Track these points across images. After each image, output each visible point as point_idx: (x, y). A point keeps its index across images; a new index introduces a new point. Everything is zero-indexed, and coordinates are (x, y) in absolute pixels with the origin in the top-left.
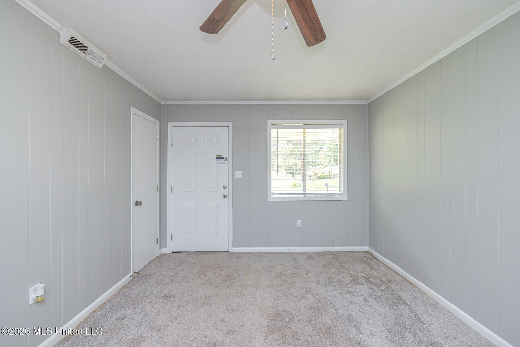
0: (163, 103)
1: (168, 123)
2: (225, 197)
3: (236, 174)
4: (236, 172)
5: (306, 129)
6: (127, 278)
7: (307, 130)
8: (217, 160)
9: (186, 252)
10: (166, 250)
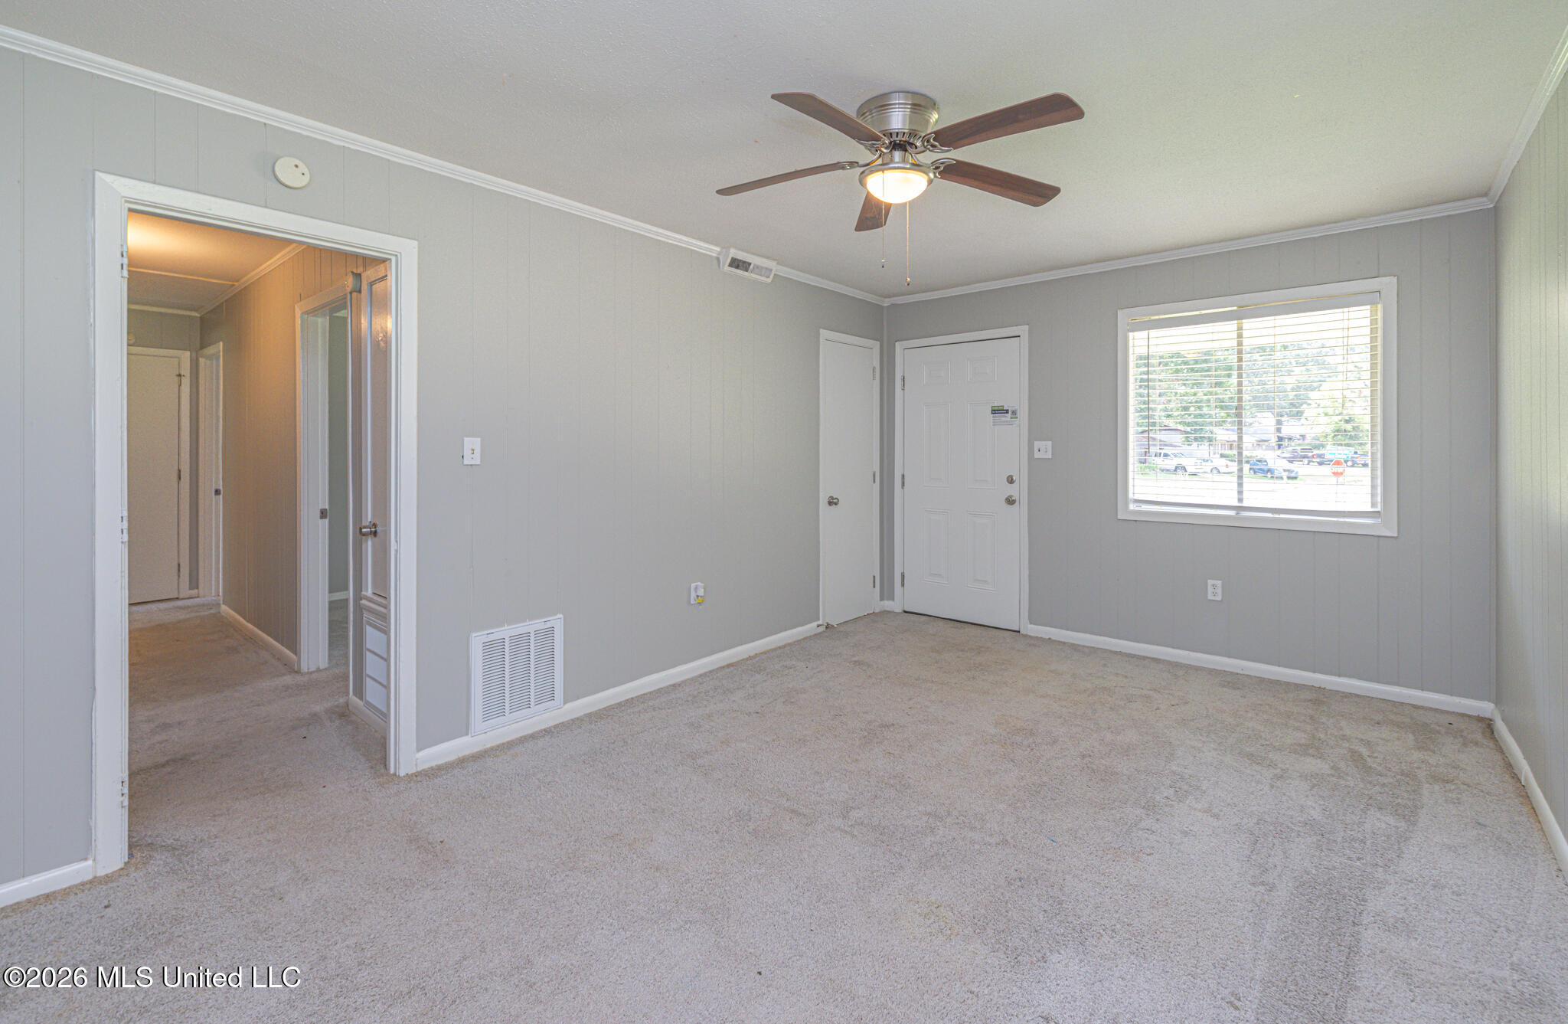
0: (886, 302)
1: (897, 343)
2: (1010, 501)
3: (1036, 450)
4: (1037, 444)
5: (1244, 321)
6: (810, 628)
7: (1247, 324)
8: (993, 417)
9: (931, 616)
10: (895, 606)
